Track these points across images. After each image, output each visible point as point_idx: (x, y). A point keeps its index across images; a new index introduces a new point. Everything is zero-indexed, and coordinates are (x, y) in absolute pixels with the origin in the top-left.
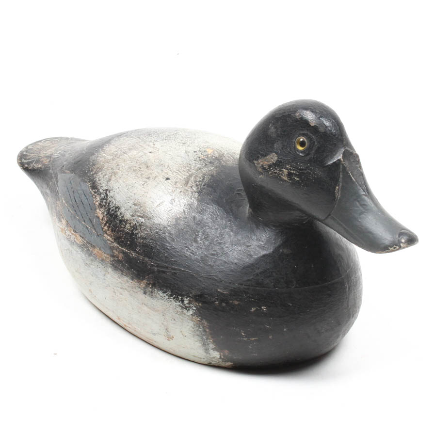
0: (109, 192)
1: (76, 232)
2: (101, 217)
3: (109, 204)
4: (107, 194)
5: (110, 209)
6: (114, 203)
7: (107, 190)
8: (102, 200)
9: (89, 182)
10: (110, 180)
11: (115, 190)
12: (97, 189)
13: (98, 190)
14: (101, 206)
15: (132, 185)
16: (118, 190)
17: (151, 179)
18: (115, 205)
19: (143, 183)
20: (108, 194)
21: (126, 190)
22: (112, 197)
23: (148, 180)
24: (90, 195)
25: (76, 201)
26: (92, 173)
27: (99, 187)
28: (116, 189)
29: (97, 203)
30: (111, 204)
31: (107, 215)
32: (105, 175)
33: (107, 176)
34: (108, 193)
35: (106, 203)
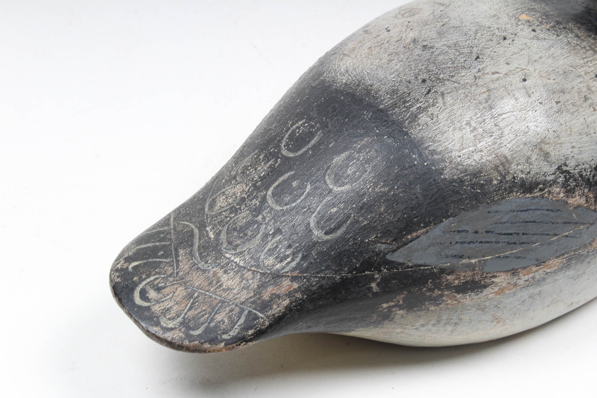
0: (566, 165)
1: (544, 262)
2: (583, 201)
3: (581, 176)
4: (566, 171)
5: (589, 179)
6: (588, 166)
7: (559, 168)
8: (565, 185)
9: (511, 192)
10: (546, 155)
11: (572, 155)
12: (538, 184)
13: (545, 183)
14: (570, 192)
15: (586, 126)
16: (575, 150)
17: (589, 96)
18: (591, 167)
19: (592, 109)
20: (567, 169)
21: (585, 139)
22: (577, 166)
23: (590, 101)
24: (536, 200)
25: (511, 234)
26: (495, 182)
27: (542, 178)
28: (572, 152)
29: (562, 195)
30: (584, 174)
31: (589, 190)
32: (529, 158)
33: (534, 158)
34: (564, 168)
35: (575, 180)
